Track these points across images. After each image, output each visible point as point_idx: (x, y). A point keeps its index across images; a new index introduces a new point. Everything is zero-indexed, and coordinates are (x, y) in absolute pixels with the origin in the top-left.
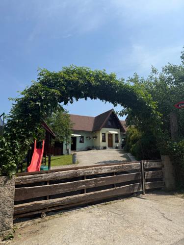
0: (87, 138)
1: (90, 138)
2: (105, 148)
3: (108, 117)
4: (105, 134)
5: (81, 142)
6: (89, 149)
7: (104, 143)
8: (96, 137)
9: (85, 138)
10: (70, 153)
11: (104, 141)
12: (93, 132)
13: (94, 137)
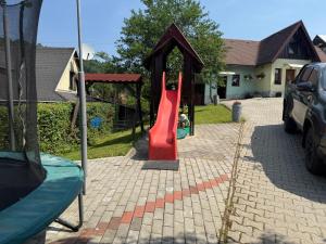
0: (246, 77)
1: (251, 78)
2: (278, 95)
3: (290, 38)
4: (279, 70)
5: (234, 84)
6: (248, 96)
8: (262, 76)
9: (242, 78)
10: (218, 102)
11: (278, 82)
12: (257, 66)
13: (258, 76)
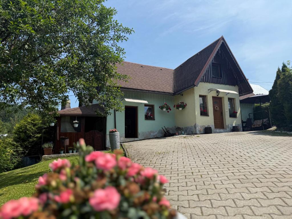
0: (162, 108)
1: (168, 108)
2: (207, 131)
4: (205, 97)
6: (167, 134)
7: (204, 118)
8: (183, 106)
9: (157, 109)
11: (204, 113)
12: (174, 94)
13: (178, 107)
